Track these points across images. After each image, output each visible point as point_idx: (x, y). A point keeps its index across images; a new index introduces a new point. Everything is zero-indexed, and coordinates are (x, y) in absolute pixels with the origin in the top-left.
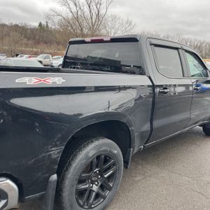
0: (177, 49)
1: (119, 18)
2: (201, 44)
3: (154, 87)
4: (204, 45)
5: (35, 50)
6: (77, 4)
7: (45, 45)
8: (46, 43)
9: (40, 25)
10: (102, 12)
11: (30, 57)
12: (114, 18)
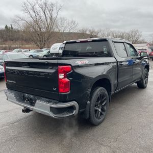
0: (123, 43)
1: (66, 20)
2: (123, 34)
3: (117, 62)
4: (124, 35)
5: (4, 46)
6: (36, 11)
7: (11, 42)
8: (12, 40)
9: (6, 27)
10: (54, 16)
11: (6, 52)
12: (63, 19)
